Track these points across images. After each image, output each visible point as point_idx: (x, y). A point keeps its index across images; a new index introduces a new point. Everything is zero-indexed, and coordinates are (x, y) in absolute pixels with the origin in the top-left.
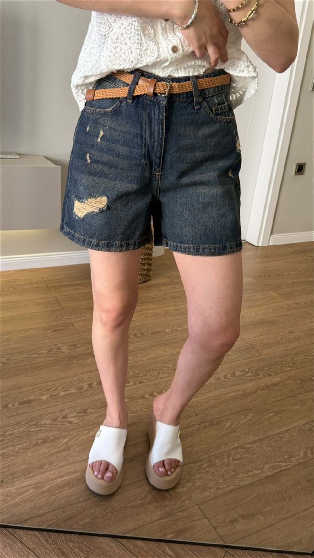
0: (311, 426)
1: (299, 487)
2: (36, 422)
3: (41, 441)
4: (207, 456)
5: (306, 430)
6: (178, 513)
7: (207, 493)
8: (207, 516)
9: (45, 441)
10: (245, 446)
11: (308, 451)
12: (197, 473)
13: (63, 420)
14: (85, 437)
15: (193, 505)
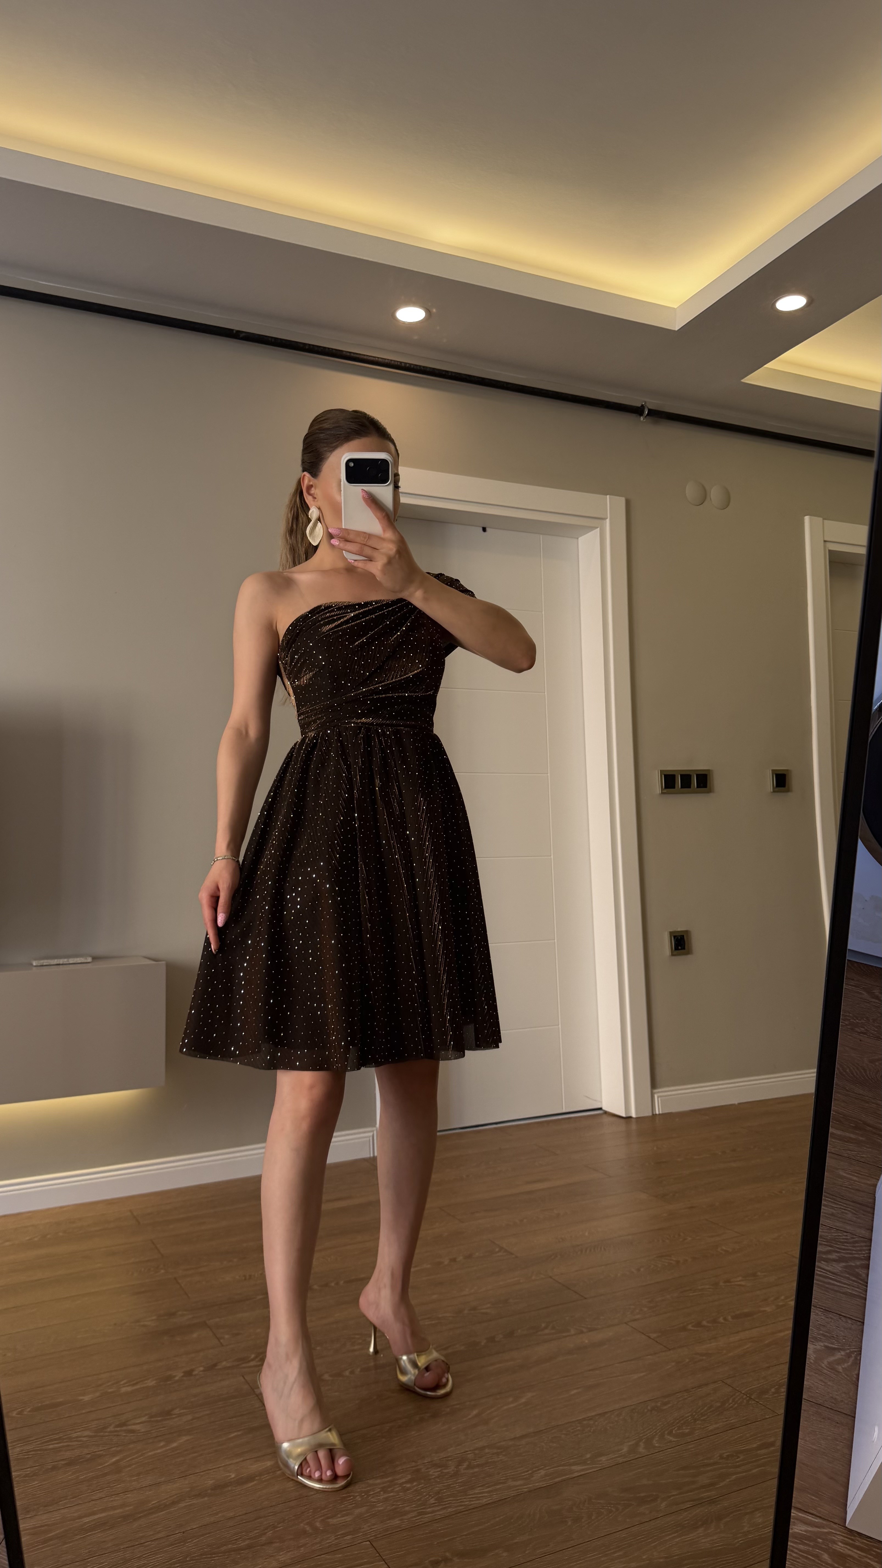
0: (659, 1404)
1: (601, 1501)
2: (61, 1435)
3: (63, 1462)
4: (413, 1464)
5: (646, 1410)
6: (322, 1556)
7: (397, 1522)
8: (384, 1558)
9: (71, 1463)
10: (502, 1443)
11: (642, 1444)
12: (382, 1493)
13: (118, 1429)
14: (159, 1451)
15: (359, 1541)
